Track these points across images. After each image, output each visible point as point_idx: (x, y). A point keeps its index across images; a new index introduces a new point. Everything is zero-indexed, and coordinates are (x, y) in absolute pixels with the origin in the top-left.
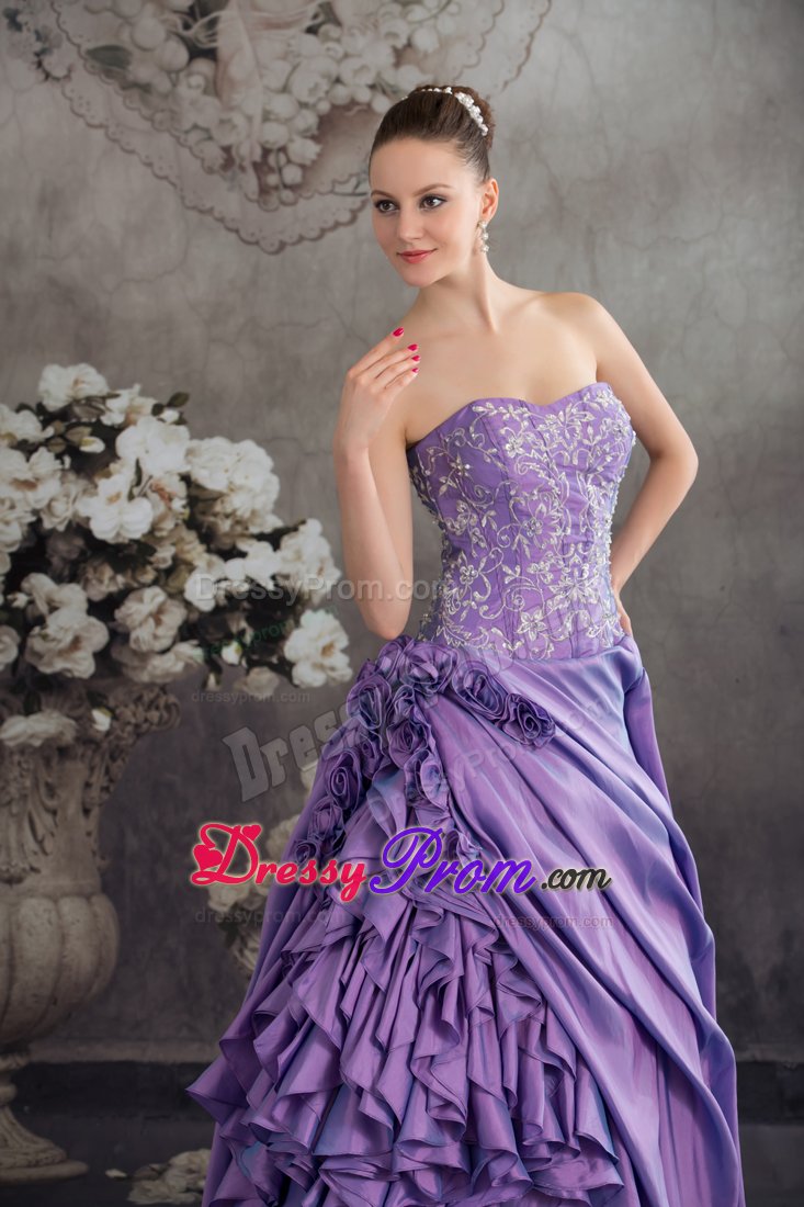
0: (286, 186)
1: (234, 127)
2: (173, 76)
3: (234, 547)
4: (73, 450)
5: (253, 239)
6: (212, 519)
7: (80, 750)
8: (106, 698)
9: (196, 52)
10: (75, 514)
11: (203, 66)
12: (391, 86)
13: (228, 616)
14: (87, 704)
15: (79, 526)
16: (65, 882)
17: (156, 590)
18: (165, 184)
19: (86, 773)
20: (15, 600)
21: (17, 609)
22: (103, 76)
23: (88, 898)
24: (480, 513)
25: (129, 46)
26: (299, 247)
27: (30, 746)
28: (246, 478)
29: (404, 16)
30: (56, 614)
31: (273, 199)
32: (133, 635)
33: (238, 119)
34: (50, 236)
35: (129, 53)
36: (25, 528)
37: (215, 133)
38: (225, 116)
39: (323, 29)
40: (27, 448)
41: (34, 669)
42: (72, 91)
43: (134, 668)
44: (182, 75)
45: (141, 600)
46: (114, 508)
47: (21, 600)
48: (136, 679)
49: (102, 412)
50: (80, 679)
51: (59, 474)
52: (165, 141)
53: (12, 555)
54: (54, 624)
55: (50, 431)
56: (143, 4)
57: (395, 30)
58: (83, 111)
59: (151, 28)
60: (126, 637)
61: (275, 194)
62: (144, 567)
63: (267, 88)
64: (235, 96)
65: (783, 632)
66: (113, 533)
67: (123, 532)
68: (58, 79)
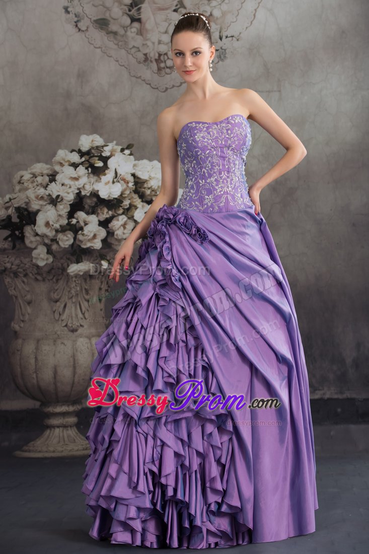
0: (167, 67)
1: (148, 46)
2: (125, 28)
4: (92, 166)
5: (156, 87)
6: (143, 190)
7: (97, 276)
8: (106, 256)
9: (133, 20)
10: (93, 189)
11: (136, 25)
14: (99, 258)
15: (94, 193)
16: (93, 331)
17: (124, 216)
18: (123, 67)
19: (100, 284)
20: (72, 221)
21: (73, 224)
22: (100, 30)
24: (191, 162)
25: (110, 19)
26: (172, 89)
27: (79, 275)
28: (156, 174)
29: (209, 4)
30: (87, 226)
31: (163, 72)
32: (116, 233)
33: (149, 43)
34: (82, 88)
35: (110, 21)
36: (75, 195)
37: (141, 49)
38: (144, 43)
39: (179, 10)
40: (75, 166)
41: (80, 246)
42: (89, 35)
43: (116, 245)
44: (128, 28)
45: (118, 220)
46: (107, 186)
47: (74, 221)
49: (102, 152)
50: (97, 250)
51: (87, 175)
52: (123, 52)
53: (70, 205)
54: (87, 230)
55: (83, 159)
56: (114, 3)
57: (205, 10)
58: (93, 42)
59: (117, 12)
60: (113, 234)
61: (163, 70)
62: (119, 208)
63: (159, 32)
64: (148, 35)
65: (354, 225)
66: (107, 196)
67: (111, 196)
68: (83, 31)
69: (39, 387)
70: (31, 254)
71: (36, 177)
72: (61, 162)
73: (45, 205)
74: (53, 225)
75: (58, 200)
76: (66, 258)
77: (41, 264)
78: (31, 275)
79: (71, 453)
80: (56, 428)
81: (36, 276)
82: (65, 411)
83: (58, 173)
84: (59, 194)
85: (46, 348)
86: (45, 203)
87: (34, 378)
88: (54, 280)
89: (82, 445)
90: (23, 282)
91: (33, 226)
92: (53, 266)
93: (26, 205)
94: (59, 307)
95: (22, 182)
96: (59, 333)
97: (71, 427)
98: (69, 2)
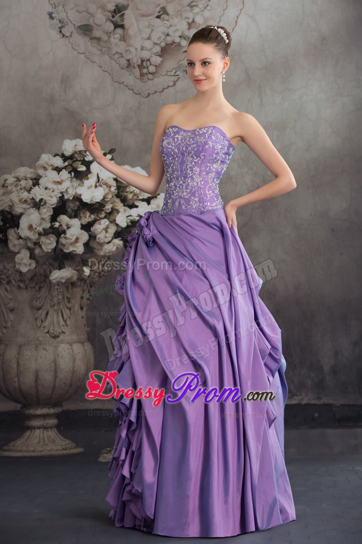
0: (150, 73)
1: (131, 52)
2: (109, 34)
3: (134, 204)
4: (75, 170)
5: (138, 93)
6: (126, 194)
7: (79, 284)
8: (88, 261)
9: (117, 26)
10: (76, 193)
11: (119, 31)
12: (187, 36)
13: (132, 229)
14: (81, 264)
15: (77, 197)
16: (75, 337)
17: (106, 220)
18: (106, 73)
19: (82, 292)
20: (55, 225)
21: (56, 228)
22: (83, 36)
23: (83, 343)
25: (92, 24)
26: (155, 95)
27: (61, 282)
29: (191, 11)
30: (69, 229)
31: (145, 78)
32: (98, 237)
33: (132, 50)
34: (65, 93)
35: (93, 27)
36: (58, 199)
37: (124, 55)
38: (127, 49)
39: (162, 16)
40: (58, 170)
41: (62, 250)
42: (72, 41)
43: (98, 250)
44: (112, 34)
45: (100, 224)
46: (90, 191)
47: (57, 225)
48: (99, 254)
49: (85, 156)
50: (79, 254)
51: (70, 179)
52: (106, 58)
53: (53, 208)
54: (69, 233)
55: (66, 163)
56: (97, 10)
57: (188, 16)
58: (76, 48)
59: (100, 18)
60: (95, 237)
61: (146, 76)
62: (101, 212)
63: (142, 38)
64: (131, 41)
65: (333, 230)
66: (89, 200)
67: (93, 200)
68: (67, 37)
69: (21, 391)
70: (14, 258)
71: (20, 181)
72: (45, 166)
73: (29, 209)
74: (36, 229)
75: (42, 204)
76: (49, 264)
77: (24, 270)
78: (14, 282)
79: (50, 453)
80: (37, 429)
81: (19, 283)
82: (45, 413)
83: (41, 177)
84: (42, 197)
85: (28, 353)
86: (28, 207)
87: (15, 381)
88: (37, 288)
89: (62, 445)
90: (6, 290)
91: (16, 229)
92: (36, 272)
93: (9, 209)
94: (42, 314)
95: (6, 185)
96: (41, 339)
97: (51, 428)
98: (53, 8)
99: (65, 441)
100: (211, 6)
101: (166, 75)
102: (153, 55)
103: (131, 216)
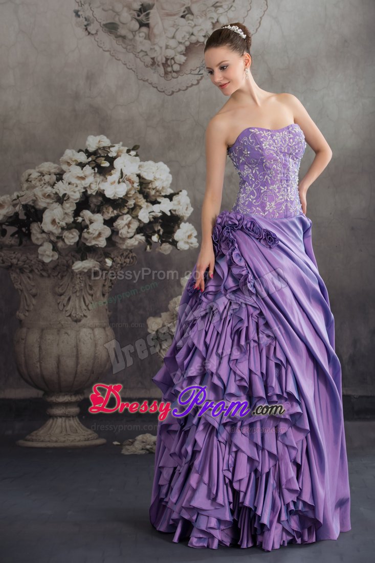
0: (174, 72)
1: (156, 51)
2: (134, 33)
3: (156, 200)
4: (98, 166)
5: (162, 90)
6: (148, 190)
8: (110, 254)
9: (142, 25)
10: (99, 189)
11: (144, 29)
13: (154, 225)
14: (104, 256)
15: (100, 192)
16: (96, 322)
17: (128, 216)
18: (131, 71)
19: (104, 281)
20: (78, 219)
21: (78, 222)
22: (109, 33)
23: (104, 328)
24: (253, 168)
25: (118, 22)
26: (179, 93)
27: (83, 272)
28: (160, 175)
29: (216, 11)
30: (92, 224)
31: (170, 76)
32: (120, 232)
33: (157, 48)
34: (90, 90)
35: (119, 25)
36: (81, 194)
37: (148, 53)
38: (152, 47)
39: (187, 16)
40: (82, 165)
41: (85, 244)
42: (98, 38)
43: (120, 244)
44: (137, 33)
46: (113, 186)
47: (80, 219)
48: (121, 248)
49: (109, 152)
50: (101, 248)
51: (93, 174)
52: (131, 56)
53: (76, 203)
54: (92, 228)
55: (90, 159)
56: (123, 8)
57: (212, 16)
58: (102, 46)
59: (126, 18)
60: (117, 232)
61: (170, 74)
62: (124, 207)
63: (167, 37)
64: (156, 40)
65: (352, 229)
66: (113, 195)
67: (116, 195)
68: (93, 34)
69: (43, 377)
70: (37, 251)
71: (43, 176)
72: (69, 161)
73: (52, 203)
74: (59, 223)
75: (65, 199)
76: (72, 255)
77: (47, 260)
78: (36, 271)
79: (73, 444)
80: (59, 418)
81: (41, 272)
82: (67, 400)
83: (65, 172)
84: (65, 192)
85: (50, 337)
86: (51, 201)
87: (37, 367)
88: (59, 276)
89: (84, 436)
90: (29, 278)
91: (39, 223)
92: (58, 263)
93: (33, 203)
94: (64, 299)
95: (29, 180)
96: (63, 322)
97: (73, 417)
98: (79, 6)
99: (87, 431)
100: (235, 7)
101: (190, 73)
102: (177, 54)
103: (153, 212)
